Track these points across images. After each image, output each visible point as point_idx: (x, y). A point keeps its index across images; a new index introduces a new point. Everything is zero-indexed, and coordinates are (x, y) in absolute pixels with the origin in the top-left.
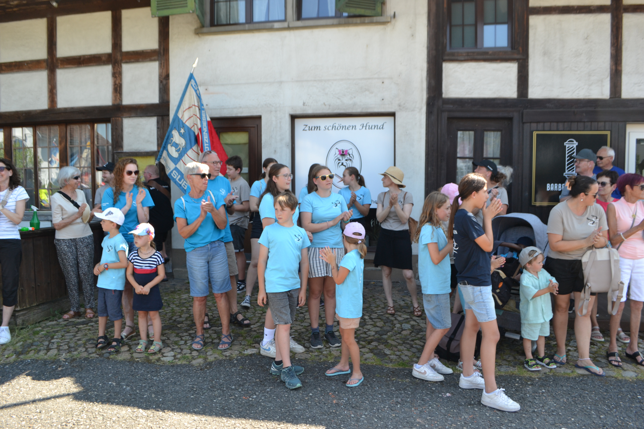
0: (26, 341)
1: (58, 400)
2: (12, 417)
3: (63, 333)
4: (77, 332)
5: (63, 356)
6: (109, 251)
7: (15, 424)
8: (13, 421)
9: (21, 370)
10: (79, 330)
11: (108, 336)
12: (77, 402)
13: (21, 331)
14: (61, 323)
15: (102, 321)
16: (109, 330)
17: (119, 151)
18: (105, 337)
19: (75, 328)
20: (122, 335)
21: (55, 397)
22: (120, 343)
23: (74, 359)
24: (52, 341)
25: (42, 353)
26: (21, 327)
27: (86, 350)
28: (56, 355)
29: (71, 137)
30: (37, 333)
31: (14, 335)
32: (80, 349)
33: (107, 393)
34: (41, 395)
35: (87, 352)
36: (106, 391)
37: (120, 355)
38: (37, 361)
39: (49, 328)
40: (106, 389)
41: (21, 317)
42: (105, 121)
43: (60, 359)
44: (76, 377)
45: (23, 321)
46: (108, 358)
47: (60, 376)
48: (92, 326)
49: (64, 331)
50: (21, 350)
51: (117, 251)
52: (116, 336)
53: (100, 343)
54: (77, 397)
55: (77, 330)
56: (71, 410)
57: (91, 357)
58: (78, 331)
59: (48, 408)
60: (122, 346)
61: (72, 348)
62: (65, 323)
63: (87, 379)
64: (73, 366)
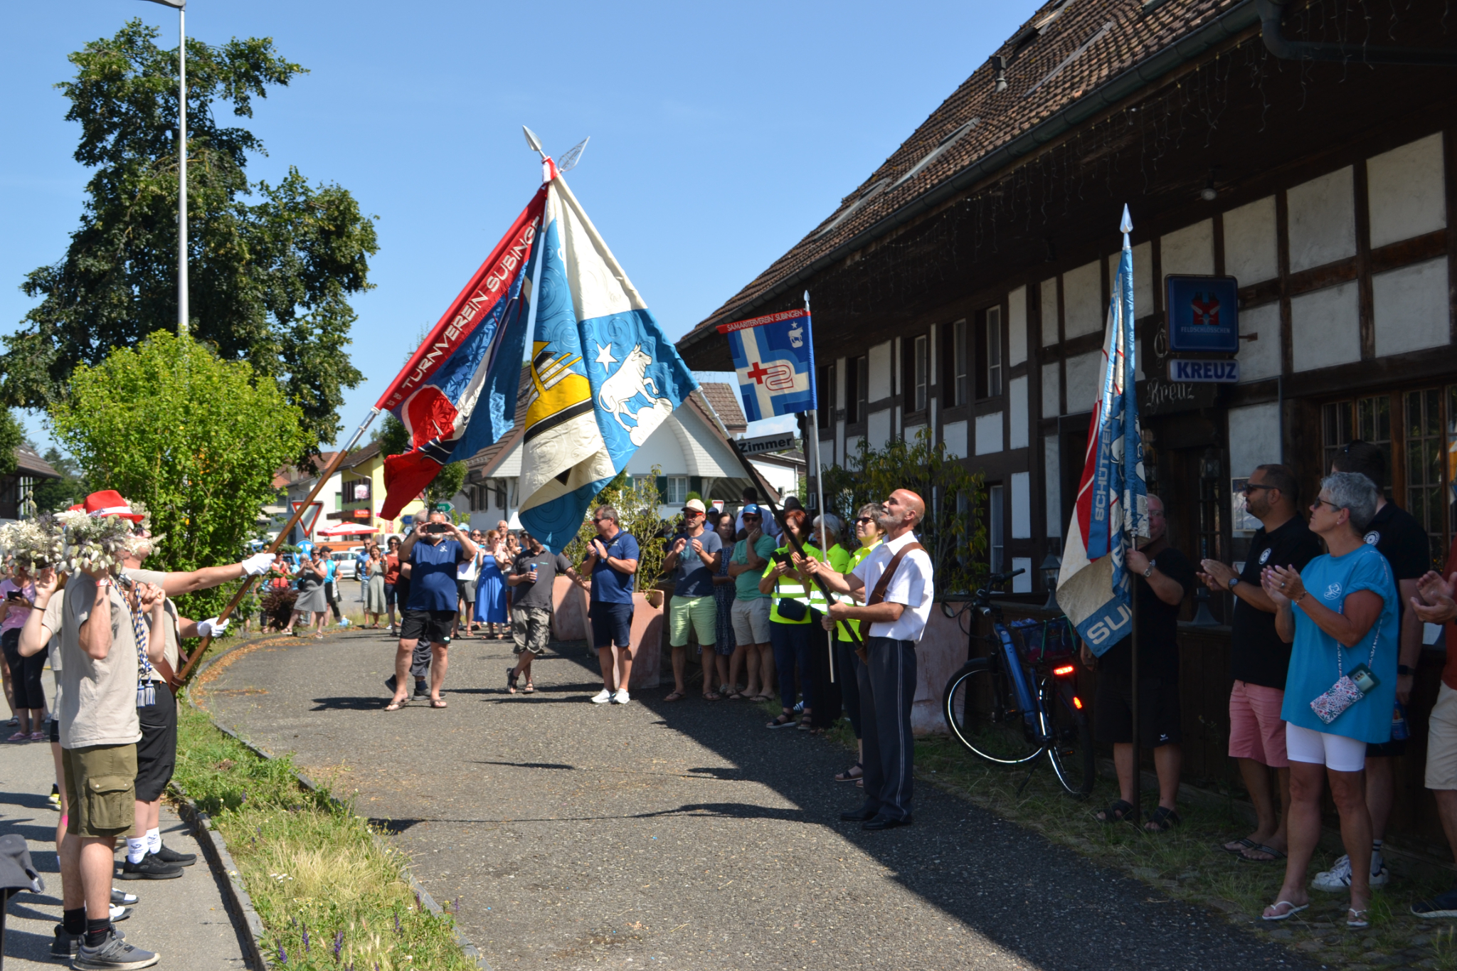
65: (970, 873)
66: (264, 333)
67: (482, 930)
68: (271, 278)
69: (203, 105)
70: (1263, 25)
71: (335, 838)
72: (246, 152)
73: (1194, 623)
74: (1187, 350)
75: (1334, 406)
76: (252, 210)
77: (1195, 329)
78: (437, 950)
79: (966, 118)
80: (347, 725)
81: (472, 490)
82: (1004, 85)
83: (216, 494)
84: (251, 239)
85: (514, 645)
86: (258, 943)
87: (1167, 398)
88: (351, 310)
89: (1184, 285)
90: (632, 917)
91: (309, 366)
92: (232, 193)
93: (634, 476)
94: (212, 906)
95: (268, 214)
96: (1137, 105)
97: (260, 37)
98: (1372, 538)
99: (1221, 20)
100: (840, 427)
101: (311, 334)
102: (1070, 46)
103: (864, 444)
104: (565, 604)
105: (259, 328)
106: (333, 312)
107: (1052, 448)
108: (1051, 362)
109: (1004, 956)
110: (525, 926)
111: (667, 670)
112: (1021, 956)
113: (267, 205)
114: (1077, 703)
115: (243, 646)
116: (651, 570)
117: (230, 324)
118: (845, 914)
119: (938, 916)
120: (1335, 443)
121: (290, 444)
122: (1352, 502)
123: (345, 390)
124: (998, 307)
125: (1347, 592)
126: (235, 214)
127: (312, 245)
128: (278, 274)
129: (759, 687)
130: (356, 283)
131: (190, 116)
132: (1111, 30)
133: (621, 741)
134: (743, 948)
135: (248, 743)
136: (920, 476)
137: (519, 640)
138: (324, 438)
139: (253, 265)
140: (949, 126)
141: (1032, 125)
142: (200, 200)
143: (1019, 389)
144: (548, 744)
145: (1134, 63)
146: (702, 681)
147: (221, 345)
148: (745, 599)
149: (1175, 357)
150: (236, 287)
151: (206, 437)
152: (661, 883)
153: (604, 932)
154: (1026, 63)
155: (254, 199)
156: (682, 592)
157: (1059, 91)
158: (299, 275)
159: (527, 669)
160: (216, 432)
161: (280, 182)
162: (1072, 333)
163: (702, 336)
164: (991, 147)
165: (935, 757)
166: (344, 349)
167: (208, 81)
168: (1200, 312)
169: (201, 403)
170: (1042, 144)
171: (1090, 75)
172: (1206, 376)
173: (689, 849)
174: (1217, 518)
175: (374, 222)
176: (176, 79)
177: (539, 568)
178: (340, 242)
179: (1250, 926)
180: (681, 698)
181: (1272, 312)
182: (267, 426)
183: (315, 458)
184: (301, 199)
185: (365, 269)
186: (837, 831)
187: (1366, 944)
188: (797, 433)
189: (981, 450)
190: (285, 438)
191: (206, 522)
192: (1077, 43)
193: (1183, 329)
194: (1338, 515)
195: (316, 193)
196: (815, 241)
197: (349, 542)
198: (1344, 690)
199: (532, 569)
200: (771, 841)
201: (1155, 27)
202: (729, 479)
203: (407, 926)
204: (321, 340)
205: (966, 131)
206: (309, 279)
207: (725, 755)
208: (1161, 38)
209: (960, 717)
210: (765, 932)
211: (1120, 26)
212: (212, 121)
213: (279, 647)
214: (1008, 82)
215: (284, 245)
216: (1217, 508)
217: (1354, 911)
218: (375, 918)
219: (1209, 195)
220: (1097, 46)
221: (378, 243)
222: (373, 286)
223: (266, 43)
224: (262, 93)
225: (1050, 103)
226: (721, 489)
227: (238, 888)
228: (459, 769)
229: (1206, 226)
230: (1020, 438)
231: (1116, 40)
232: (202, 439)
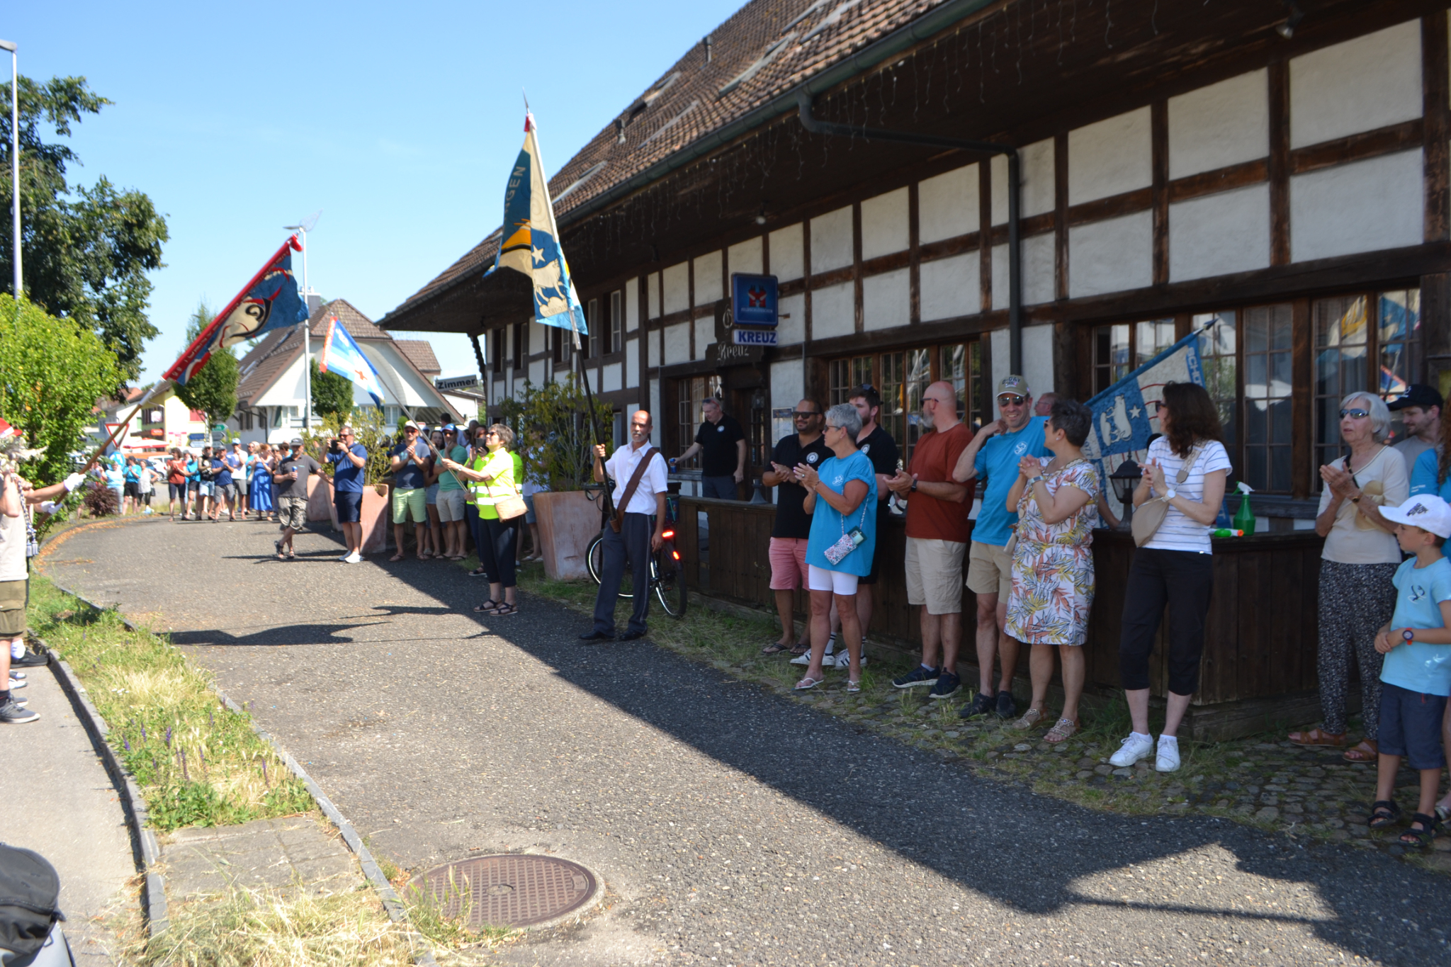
0: (1210, 775)
1: (1280, 927)
2: (1180, 934)
3: (1292, 775)
4: (1323, 779)
5: (1290, 827)
6: (1417, 598)
7: (1186, 951)
8: (1183, 944)
9: (1200, 836)
10: (1329, 775)
11: (1400, 805)
12: (1322, 944)
13: (1202, 751)
14: (1287, 751)
15: (1387, 765)
16: (1402, 789)
17: (1441, 355)
18: (1391, 804)
19: (1318, 768)
20: (1437, 809)
21: (1274, 918)
22: (1433, 827)
23: (1318, 842)
24: (1267, 787)
25: (1244, 810)
26: (1200, 742)
27: (1346, 826)
28: (1274, 822)
29: (1320, 327)
30: (1232, 762)
31: (1187, 758)
32: (1331, 821)
33: (1398, 945)
34: (1242, 903)
35: (1349, 831)
36: (1393, 938)
37: (1432, 857)
38: (1234, 825)
39: (1259, 757)
40: (1395, 934)
41: (1202, 722)
42: (1405, 284)
43: (1284, 833)
44: (1321, 885)
45: (1207, 730)
46: (1400, 859)
47: (1284, 872)
48: (1360, 771)
49: (1294, 771)
50: (1199, 792)
51: (1438, 601)
52: (1424, 807)
53: (1378, 816)
54: (1322, 931)
55: (1324, 773)
56: (1308, 957)
57: (1358, 846)
58: (1327, 776)
59: (1258, 938)
60: (1437, 837)
61: (1311, 812)
62: (1297, 752)
63: (1347, 897)
64: (1315, 857)
65: (608, 669)
66: (82, 299)
67: (270, 721)
68: (87, 257)
69: (31, 125)
70: (801, 109)
71: (156, 662)
72: (66, 162)
73: (752, 502)
74: (745, 323)
75: (837, 363)
76: (71, 206)
77: (750, 310)
78: (240, 736)
79: (597, 161)
80: (157, 584)
81: (241, 416)
82: (623, 139)
83: (50, 417)
84: (70, 228)
85: (279, 525)
86: (106, 738)
87: (731, 355)
88: (149, 283)
89: (744, 281)
90: (378, 707)
91: (118, 324)
92: (55, 192)
93: (360, 405)
94: (66, 714)
95: (83, 209)
96: (717, 158)
97: (75, 76)
98: (866, 449)
99: (773, 104)
100: (510, 371)
101: (120, 300)
102: (669, 115)
103: (528, 383)
104: (315, 494)
105: (78, 295)
106: (136, 285)
107: (655, 387)
108: (655, 329)
109: (633, 721)
110: (301, 717)
111: (390, 540)
112: (644, 720)
113: (83, 203)
114: (676, 556)
115: (72, 529)
116: (378, 470)
117: (55, 291)
118: (526, 700)
119: (588, 698)
120: (837, 386)
121: (108, 380)
122: (847, 422)
123: (145, 341)
124: (619, 292)
125: (847, 480)
126: (58, 209)
127: (119, 233)
128: (92, 255)
129: (456, 552)
130: (153, 263)
131: (21, 134)
132: (697, 106)
133: (361, 589)
134: (457, 724)
135: (84, 598)
136: (569, 405)
137: (284, 520)
138: (132, 377)
139: (73, 248)
140: (586, 166)
141: (646, 168)
142: (31, 199)
143: (633, 347)
144: (308, 593)
145: (715, 129)
146: (416, 546)
147: (48, 306)
148: (445, 490)
149: (737, 328)
150: (58, 264)
151: (41, 375)
152: (397, 684)
153: (358, 718)
154: (639, 126)
155: (73, 199)
156: (402, 485)
157: (663, 145)
158: (108, 256)
159: (289, 540)
160: (49, 371)
161: (94, 186)
162: (668, 310)
163: (412, 306)
164: (617, 181)
165: (580, 594)
166: (145, 311)
167: (35, 108)
168: (753, 298)
169: (36, 349)
170: (652, 181)
171: (685, 135)
172: (757, 341)
173: (415, 661)
174: (762, 435)
175: (166, 218)
176: (10, 105)
177: (299, 470)
178: (141, 232)
179: (788, 695)
180: (401, 559)
181: (799, 299)
182: (90, 366)
183: (124, 391)
184: (109, 199)
185: (160, 252)
186: (516, 645)
187: (859, 702)
188: (479, 376)
189: (607, 388)
190: (104, 375)
191: (43, 437)
192: (674, 113)
193: (743, 309)
194: (840, 432)
195: (121, 195)
196: (492, 242)
197: (148, 453)
198: (846, 543)
199: (293, 470)
200: (472, 653)
201: (728, 105)
202: (429, 408)
203: (217, 721)
204: (127, 304)
205: (598, 169)
206: (116, 260)
207: (435, 596)
208: (733, 113)
209: (596, 567)
210: (471, 713)
211: (704, 104)
212: (38, 139)
213: (99, 529)
214: (626, 137)
215: (96, 233)
216: (762, 428)
217: (851, 682)
218: (192, 717)
219: (761, 221)
220: (688, 116)
221: (170, 233)
222: (164, 265)
223: (81, 81)
224: (79, 119)
225: (657, 153)
226: (422, 415)
227: (85, 701)
228: (244, 612)
229: (757, 242)
230: (633, 381)
231: (701, 113)
232: (38, 375)
